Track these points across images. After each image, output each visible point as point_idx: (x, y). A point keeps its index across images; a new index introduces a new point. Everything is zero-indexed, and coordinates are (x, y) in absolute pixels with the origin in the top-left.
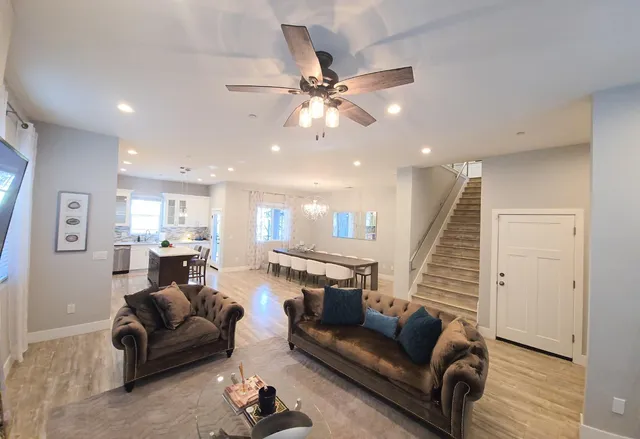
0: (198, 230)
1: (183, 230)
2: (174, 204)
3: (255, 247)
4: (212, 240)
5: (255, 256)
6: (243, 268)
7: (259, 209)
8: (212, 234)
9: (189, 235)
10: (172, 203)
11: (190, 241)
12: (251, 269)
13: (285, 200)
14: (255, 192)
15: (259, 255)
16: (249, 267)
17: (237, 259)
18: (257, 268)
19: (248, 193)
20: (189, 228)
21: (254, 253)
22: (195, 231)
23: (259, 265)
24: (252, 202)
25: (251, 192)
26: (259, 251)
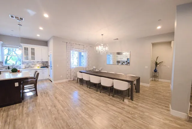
0: (43, 63)
1: (36, 63)
2: (28, 50)
3: (71, 70)
4: (49, 67)
5: (71, 74)
6: (65, 80)
7: (72, 52)
8: (49, 64)
9: (38, 65)
10: (26, 49)
11: (39, 68)
12: (69, 81)
13: (84, 48)
14: (69, 43)
15: (72, 74)
16: (68, 80)
17: (61, 76)
18: (72, 80)
19: (66, 43)
20: (38, 62)
21: (70, 73)
22: (41, 63)
23: (73, 79)
24: (68, 48)
25: (67, 43)
26: (72, 72)
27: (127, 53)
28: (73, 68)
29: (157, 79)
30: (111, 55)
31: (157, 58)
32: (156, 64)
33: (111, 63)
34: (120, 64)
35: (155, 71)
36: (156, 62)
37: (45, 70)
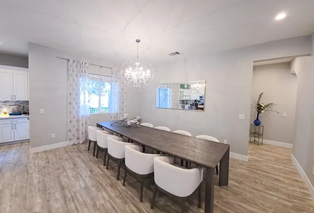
3: (78, 121)
5: (78, 130)
7: (81, 80)
9: (5, 110)
11: (8, 116)
12: (74, 144)
13: (112, 73)
14: (74, 61)
15: (82, 129)
16: (71, 143)
17: (53, 136)
18: (81, 142)
19: (66, 61)
20: (6, 102)
21: (76, 127)
22: (14, 104)
23: (84, 139)
24: (70, 72)
25: (68, 60)
26: (83, 124)
27: (200, 85)
28: (83, 116)
29: (261, 140)
30: (169, 89)
31: (260, 96)
32: (259, 108)
33: (169, 105)
34: (187, 106)
35: (257, 123)
36: (258, 104)
37: (19, 120)
